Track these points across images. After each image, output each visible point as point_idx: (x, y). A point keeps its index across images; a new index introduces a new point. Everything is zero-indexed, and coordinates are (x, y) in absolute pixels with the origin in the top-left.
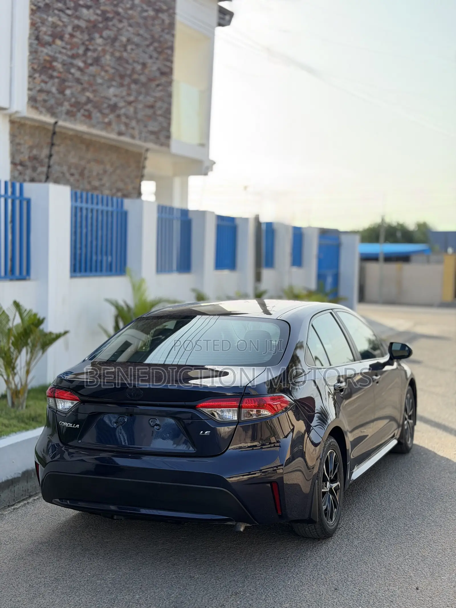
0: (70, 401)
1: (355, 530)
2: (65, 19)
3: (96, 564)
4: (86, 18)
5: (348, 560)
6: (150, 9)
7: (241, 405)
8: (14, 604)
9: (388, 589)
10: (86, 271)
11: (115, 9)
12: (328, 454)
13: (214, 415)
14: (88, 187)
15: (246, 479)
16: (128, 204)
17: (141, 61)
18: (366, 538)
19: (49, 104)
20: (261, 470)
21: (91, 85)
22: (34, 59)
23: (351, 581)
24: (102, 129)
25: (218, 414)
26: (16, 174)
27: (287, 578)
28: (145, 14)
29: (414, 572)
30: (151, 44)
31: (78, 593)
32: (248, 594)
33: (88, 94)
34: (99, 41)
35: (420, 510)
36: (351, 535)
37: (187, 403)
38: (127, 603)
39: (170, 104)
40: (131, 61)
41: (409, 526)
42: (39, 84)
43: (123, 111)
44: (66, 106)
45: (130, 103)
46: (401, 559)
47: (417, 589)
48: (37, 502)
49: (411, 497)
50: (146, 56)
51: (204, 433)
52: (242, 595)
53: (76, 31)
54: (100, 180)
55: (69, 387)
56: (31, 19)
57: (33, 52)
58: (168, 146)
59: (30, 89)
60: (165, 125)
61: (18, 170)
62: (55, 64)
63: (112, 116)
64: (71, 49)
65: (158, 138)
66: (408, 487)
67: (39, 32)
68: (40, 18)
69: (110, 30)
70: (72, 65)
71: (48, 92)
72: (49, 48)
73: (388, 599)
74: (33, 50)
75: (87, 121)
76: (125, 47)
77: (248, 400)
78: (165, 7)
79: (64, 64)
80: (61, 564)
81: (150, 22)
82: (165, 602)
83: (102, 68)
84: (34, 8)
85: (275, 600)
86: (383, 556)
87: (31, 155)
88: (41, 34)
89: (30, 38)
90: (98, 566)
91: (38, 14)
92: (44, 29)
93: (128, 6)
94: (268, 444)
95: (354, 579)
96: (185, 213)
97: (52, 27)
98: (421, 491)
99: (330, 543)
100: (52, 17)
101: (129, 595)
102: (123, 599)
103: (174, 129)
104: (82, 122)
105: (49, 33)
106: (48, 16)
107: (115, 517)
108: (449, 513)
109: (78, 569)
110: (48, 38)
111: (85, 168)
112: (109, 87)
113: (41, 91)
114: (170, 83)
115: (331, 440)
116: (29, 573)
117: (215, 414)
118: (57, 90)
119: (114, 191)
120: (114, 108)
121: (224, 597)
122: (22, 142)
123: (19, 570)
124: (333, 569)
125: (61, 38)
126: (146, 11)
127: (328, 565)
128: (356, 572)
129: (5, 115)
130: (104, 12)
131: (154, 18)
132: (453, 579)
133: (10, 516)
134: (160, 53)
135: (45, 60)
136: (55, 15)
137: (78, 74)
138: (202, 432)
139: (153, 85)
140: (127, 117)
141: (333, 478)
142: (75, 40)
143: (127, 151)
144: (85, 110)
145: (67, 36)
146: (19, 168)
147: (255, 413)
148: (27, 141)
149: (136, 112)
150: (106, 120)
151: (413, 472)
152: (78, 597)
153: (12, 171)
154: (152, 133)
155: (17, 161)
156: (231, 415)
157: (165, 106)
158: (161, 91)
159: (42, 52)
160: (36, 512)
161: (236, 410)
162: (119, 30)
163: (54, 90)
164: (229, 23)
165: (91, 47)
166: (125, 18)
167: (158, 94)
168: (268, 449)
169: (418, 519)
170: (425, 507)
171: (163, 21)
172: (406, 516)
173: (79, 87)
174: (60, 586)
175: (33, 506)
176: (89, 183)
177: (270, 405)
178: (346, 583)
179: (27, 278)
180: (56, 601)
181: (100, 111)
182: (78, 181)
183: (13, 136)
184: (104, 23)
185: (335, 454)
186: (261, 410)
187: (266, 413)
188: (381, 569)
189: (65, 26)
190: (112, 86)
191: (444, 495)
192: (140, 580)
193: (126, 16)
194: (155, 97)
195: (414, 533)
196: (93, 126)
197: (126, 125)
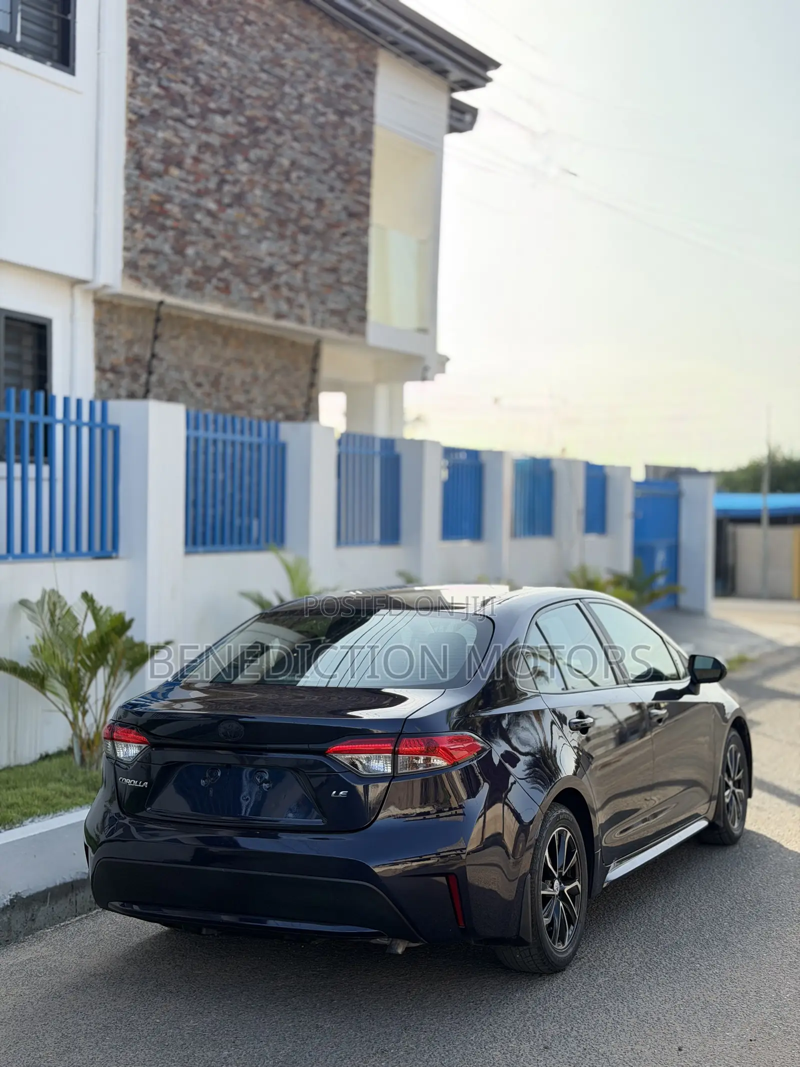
0: (136, 745)
1: (606, 962)
2: (186, 134)
3: (172, 1007)
4: (221, 131)
5: (580, 1006)
6: (329, 111)
7: (397, 749)
8: (33, 1060)
9: (632, 1049)
10: (214, 542)
11: (270, 114)
12: (554, 833)
13: (356, 766)
14: (227, 405)
15: (416, 867)
16: (288, 431)
17: (315, 196)
18: (619, 974)
19: (157, 272)
20: (439, 854)
21: (229, 238)
22: (134, 200)
23: (576, 1037)
24: (248, 310)
25: (361, 763)
26: (105, 386)
27: (471, 1031)
28: (322, 119)
29: (683, 1025)
30: (332, 167)
31: (135, 1047)
32: (402, 1053)
33: (224, 253)
34: (243, 166)
35: (725, 933)
36: (596, 969)
37: (312, 746)
38: (208, 1062)
39: (365, 264)
40: (296, 197)
41: (698, 956)
42: (143, 240)
43: (284, 278)
44: (188, 274)
45: (295, 266)
46: (667, 1006)
47: (680, 1050)
48: (101, 915)
49: (716, 913)
50: (324, 188)
51: (337, 794)
52: (393, 1053)
53: (204, 153)
54: (247, 392)
55: (137, 723)
56: (129, 136)
57: (132, 189)
58: (363, 333)
59: (126, 249)
60: (357, 299)
61: (107, 380)
62: (168, 206)
63: (265, 288)
64: (196, 181)
65: (345, 321)
66: (716, 898)
67: (142, 156)
68: (144, 134)
69: (261, 148)
70: (198, 207)
71: (157, 253)
72: (159, 181)
73: (627, 1063)
74: (132, 185)
75: (223, 296)
76: (287, 175)
77: (410, 741)
78: (355, 107)
79: (183, 206)
80: (118, 1006)
81: (329, 132)
82: (268, 1061)
83: (248, 209)
84: (134, 117)
85: (443, 1062)
86: (640, 1001)
87: (130, 355)
88: (145, 160)
89: (126, 167)
90: (175, 1009)
91: (140, 127)
92: (150, 151)
93: (292, 107)
94: (448, 809)
95: (581, 1034)
96: (389, 444)
97: (163, 148)
98: (736, 903)
99: (558, 981)
100: (164, 130)
101: (213, 1051)
102: (203, 1056)
103: (373, 306)
104: (214, 299)
105: (159, 156)
106: (157, 129)
107: (204, 931)
108: (771, 938)
109: (143, 1012)
110: (156, 166)
111: (220, 374)
112: (259, 241)
113: (145, 251)
114: (365, 231)
115: (559, 812)
116: (65, 1017)
117: (357, 763)
118: (173, 248)
119: (271, 409)
120: (268, 274)
121: (362, 1056)
122: (115, 333)
123: (51, 1013)
124: (551, 1019)
125: (179, 165)
126: (324, 114)
127: (544, 1013)
128: (587, 1024)
129: (87, 291)
130: (251, 120)
131: (336, 126)
132: (745, 1036)
133: (54, 935)
134: (347, 182)
135: (152, 201)
136: (168, 127)
137: (207, 222)
138: (334, 792)
139: (336, 233)
140: (291, 288)
141: (566, 874)
142: (202, 167)
143: (293, 344)
144: (220, 280)
145: (188, 162)
146: (110, 376)
147: (422, 762)
148: (123, 332)
149: (305, 280)
150: (256, 295)
151: (732, 875)
152: (133, 1053)
153: (98, 382)
154: (333, 312)
155: (107, 366)
156: (381, 765)
157: (357, 268)
158: (348, 243)
159: (146, 188)
160: (96, 929)
161: (389, 757)
162: (277, 147)
163: (167, 249)
164: (470, 126)
165: (229, 177)
166: (287, 127)
167: (344, 250)
168: (448, 819)
169: (717, 946)
170: (734, 929)
171: (353, 130)
172: (697, 943)
173: (210, 243)
174: (109, 1037)
175: (93, 920)
176: (229, 398)
177: (444, 749)
178: (565, 1039)
179: (114, 555)
180: (98, 1058)
181: (246, 282)
182: (209, 395)
183: (100, 325)
184: (251, 138)
185: (569, 834)
186: (433, 758)
187: (439, 762)
188: (629, 1020)
189: (186, 145)
190: (266, 238)
191: (773, 911)
192: (236, 1030)
193: (289, 124)
194: (340, 254)
195: (702, 968)
196: (233, 305)
197: (289, 301)
